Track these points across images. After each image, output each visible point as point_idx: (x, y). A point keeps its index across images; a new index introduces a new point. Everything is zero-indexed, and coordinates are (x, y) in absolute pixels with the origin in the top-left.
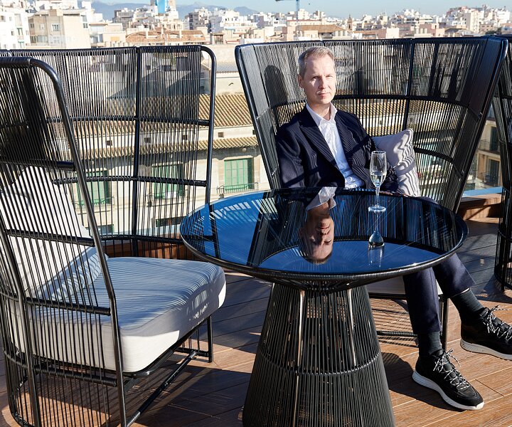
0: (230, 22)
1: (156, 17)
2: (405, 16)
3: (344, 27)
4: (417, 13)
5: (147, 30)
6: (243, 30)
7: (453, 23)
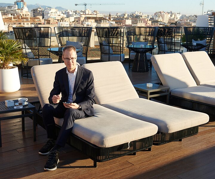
0: (53, 14)
1: (17, 11)
2: (135, 14)
3: (107, 18)
4: (141, 14)
5: (13, 16)
6: (59, 18)
7: (157, 19)
